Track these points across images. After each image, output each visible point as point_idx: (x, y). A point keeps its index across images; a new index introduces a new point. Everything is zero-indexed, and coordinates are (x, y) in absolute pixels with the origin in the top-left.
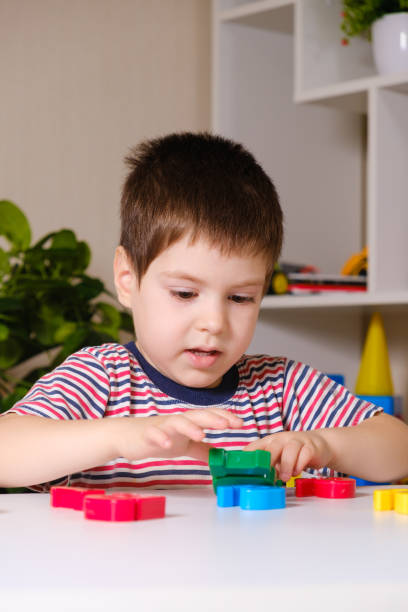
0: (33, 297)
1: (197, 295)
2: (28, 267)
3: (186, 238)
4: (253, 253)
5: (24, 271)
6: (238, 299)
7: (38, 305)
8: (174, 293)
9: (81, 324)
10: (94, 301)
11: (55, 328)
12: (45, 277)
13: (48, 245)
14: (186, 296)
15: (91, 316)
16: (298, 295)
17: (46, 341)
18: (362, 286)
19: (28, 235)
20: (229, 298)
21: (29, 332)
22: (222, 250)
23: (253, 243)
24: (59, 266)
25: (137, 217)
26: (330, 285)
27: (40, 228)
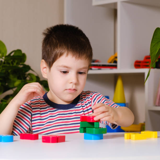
0: (8, 71)
1: (68, 72)
2: (6, 62)
3: (65, 54)
4: (85, 59)
5: (4, 63)
6: (81, 73)
7: (9, 74)
8: (61, 72)
9: (23, 80)
10: (27, 73)
11: (14, 82)
12: (11, 65)
13: (12, 54)
14: (65, 72)
15: (26, 78)
16: (94, 70)
17: (11, 86)
18: (115, 67)
19: (6, 51)
20: (78, 73)
21: (6, 83)
22: (76, 57)
23: (85, 55)
24: (16, 61)
25: (48, 50)
26: (104, 66)
27: (10, 49)
